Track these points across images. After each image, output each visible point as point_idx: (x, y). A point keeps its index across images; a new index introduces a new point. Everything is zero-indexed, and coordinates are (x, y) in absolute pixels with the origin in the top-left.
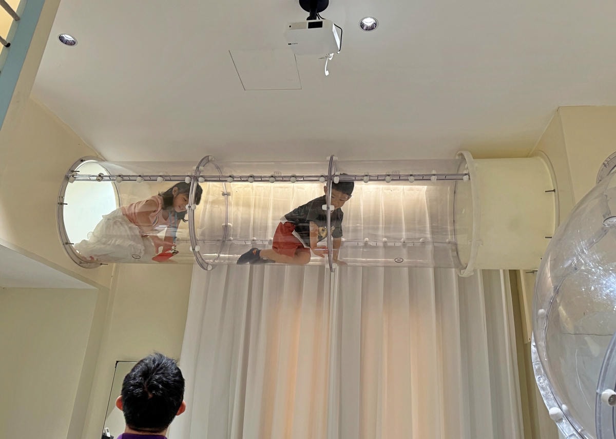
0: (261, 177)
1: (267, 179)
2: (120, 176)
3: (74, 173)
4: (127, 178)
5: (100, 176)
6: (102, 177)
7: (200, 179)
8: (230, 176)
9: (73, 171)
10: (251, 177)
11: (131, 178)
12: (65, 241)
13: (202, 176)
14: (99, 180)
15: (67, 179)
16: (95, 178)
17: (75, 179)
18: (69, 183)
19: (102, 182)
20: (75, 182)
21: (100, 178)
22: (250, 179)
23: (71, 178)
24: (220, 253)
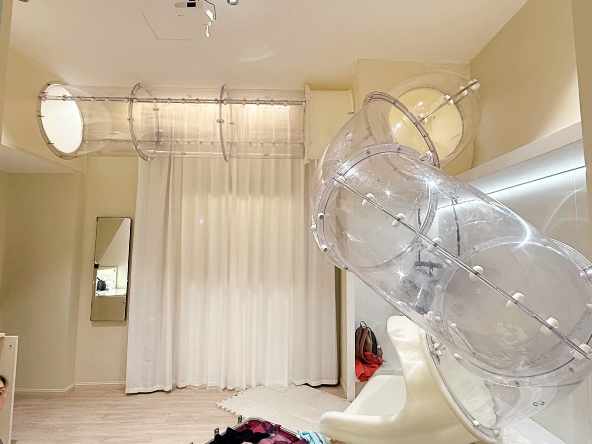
0: (176, 100)
1: (180, 101)
2: (78, 97)
3: (44, 94)
4: (84, 99)
5: (64, 97)
6: (66, 98)
7: (134, 100)
8: (155, 99)
9: (43, 93)
10: (169, 99)
11: (87, 99)
12: (47, 142)
13: (136, 99)
14: (64, 100)
15: (40, 98)
16: (61, 98)
17: (46, 99)
18: (42, 101)
19: (66, 101)
20: (47, 101)
21: (64, 98)
22: (169, 101)
23: (43, 98)
24: (156, 150)
